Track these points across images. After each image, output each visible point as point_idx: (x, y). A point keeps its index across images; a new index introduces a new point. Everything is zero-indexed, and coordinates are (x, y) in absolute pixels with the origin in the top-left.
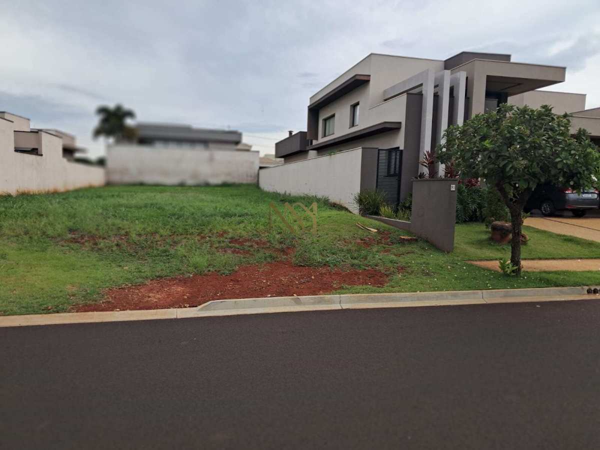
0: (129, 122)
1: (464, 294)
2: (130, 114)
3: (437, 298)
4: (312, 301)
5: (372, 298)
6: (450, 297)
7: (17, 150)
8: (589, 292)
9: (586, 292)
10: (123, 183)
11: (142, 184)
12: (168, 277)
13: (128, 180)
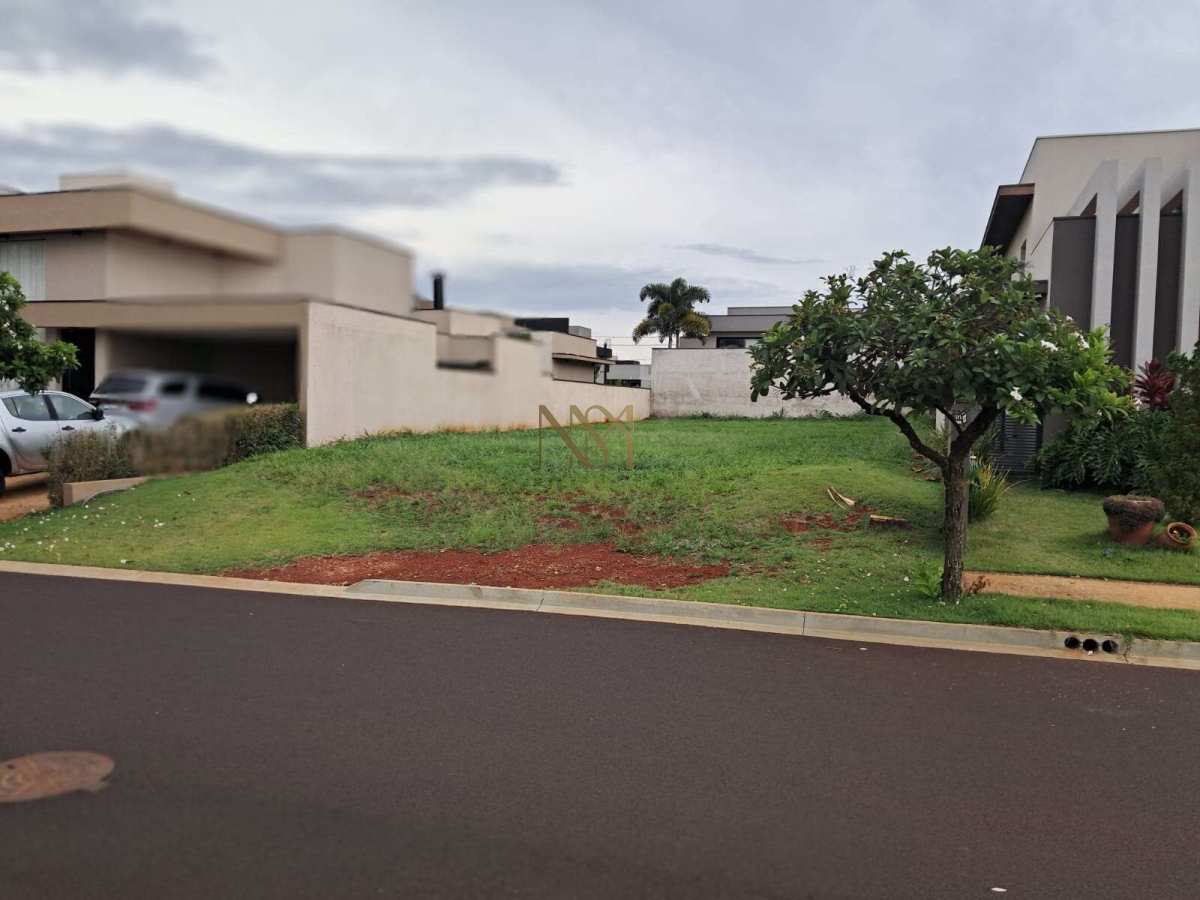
0: (699, 307)
1: (765, 614)
2: (700, 295)
3: (711, 615)
4: (499, 596)
5: (594, 601)
6: (735, 615)
7: (442, 365)
8: (1072, 643)
9: (1063, 645)
10: (675, 415)
11: (706, 416)
12: (408, 551)
13: (684, 409)
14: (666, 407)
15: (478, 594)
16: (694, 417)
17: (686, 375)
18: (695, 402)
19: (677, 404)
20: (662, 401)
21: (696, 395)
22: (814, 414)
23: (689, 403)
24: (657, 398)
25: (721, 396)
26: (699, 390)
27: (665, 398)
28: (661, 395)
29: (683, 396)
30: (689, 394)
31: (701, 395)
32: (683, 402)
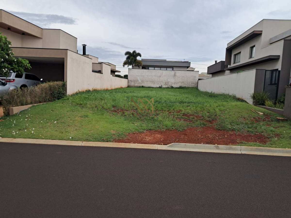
4: (225, 148)
7: (93, 71)
10: (134, 86)
11: (143, 87)
12: (154, 130)
13: (136, 85)
14: (132, 84)
15: (218, 148)
16: (140, 87)
17: (137, 75)
18: (139, 83)
19: (135, 83)
20: (131, 82)
21: (140, 81)
22: (169, 87)
23: (138, 83)
24: (130, 82)
25: (146, 81)
26: (141, 80)
27: (132, 82)
28: (131, 81)
29: (136, 81)
30: (138, 81)
31: (141, 81)
32: (136, 83)
